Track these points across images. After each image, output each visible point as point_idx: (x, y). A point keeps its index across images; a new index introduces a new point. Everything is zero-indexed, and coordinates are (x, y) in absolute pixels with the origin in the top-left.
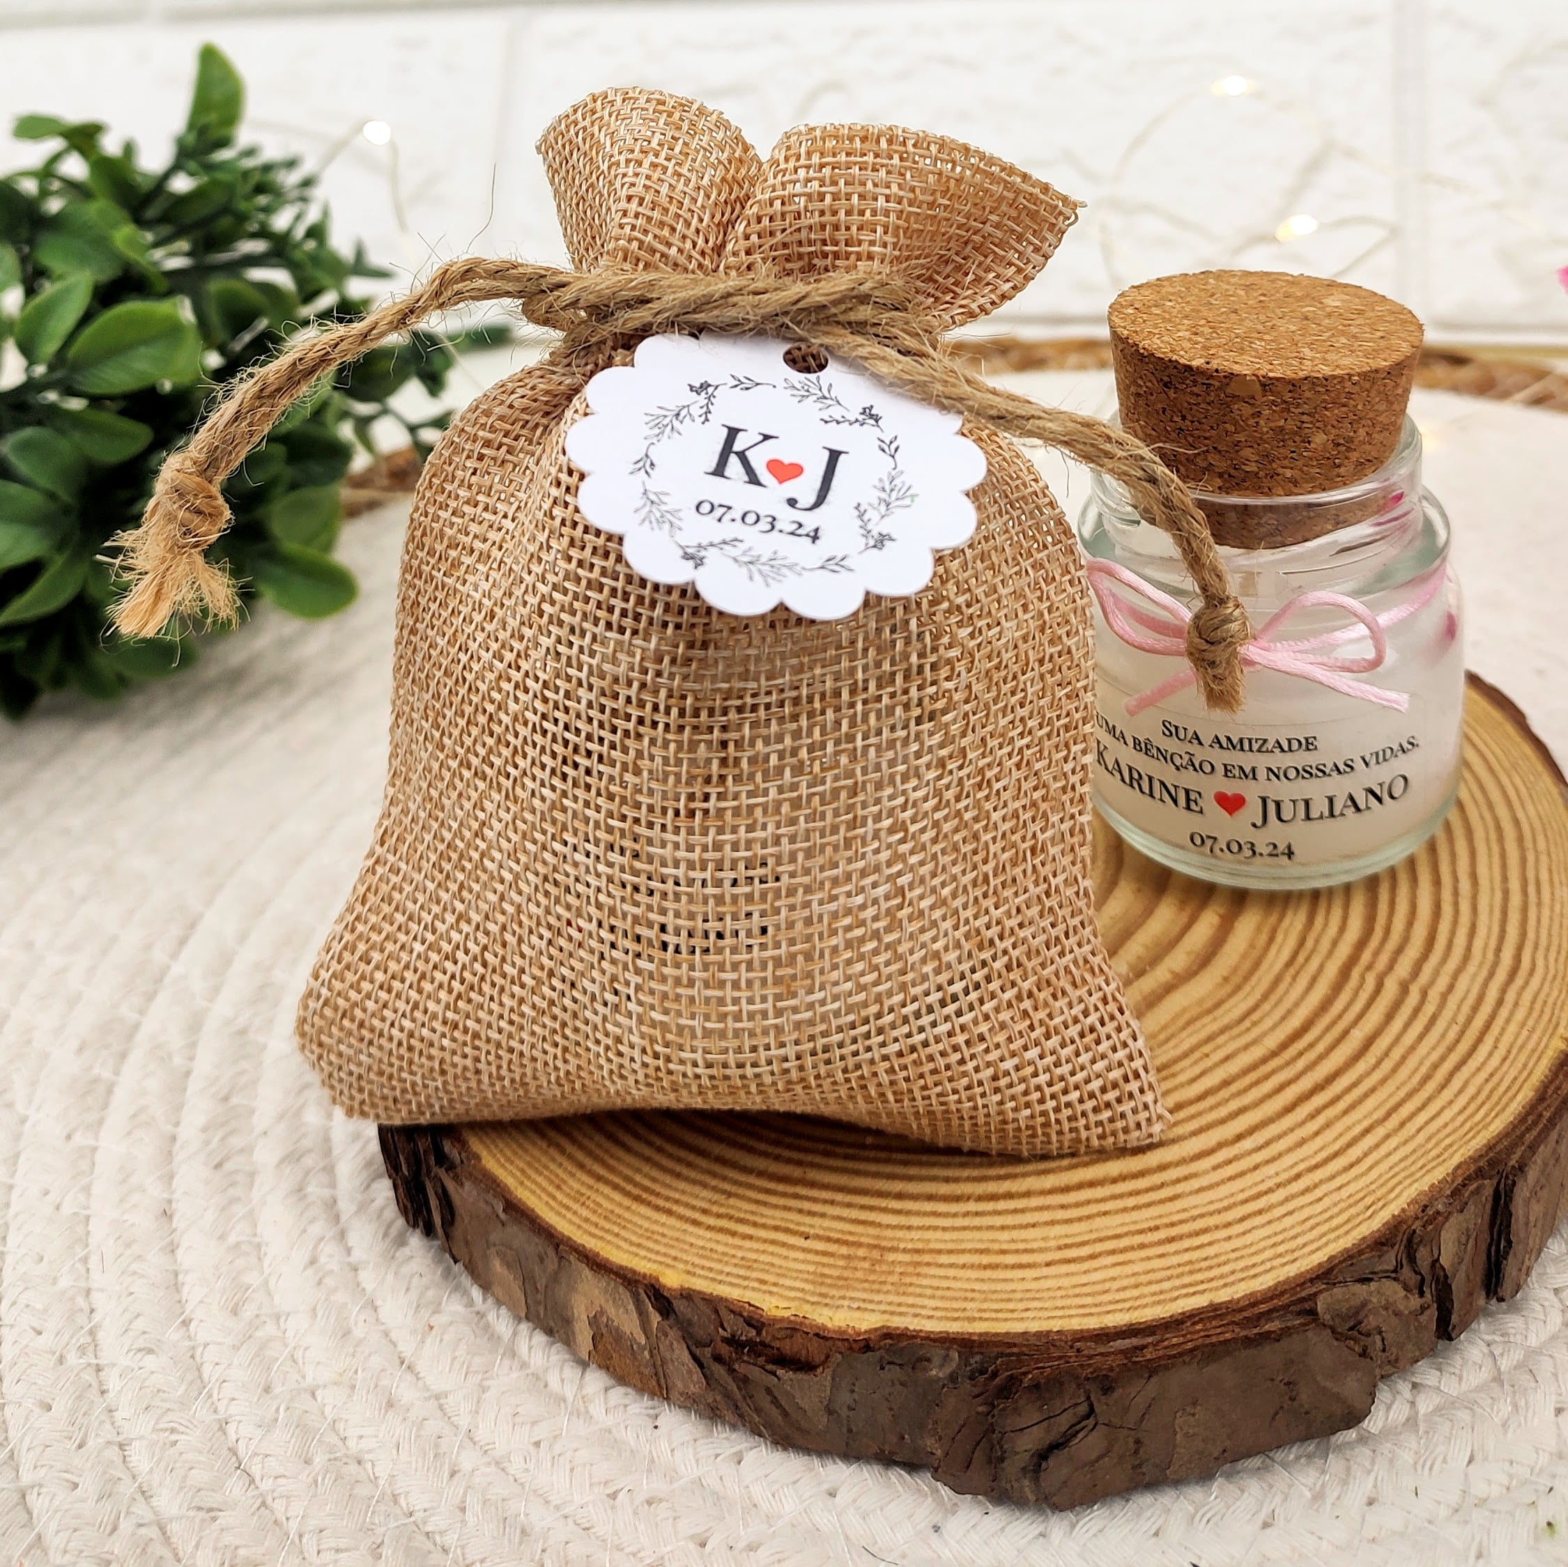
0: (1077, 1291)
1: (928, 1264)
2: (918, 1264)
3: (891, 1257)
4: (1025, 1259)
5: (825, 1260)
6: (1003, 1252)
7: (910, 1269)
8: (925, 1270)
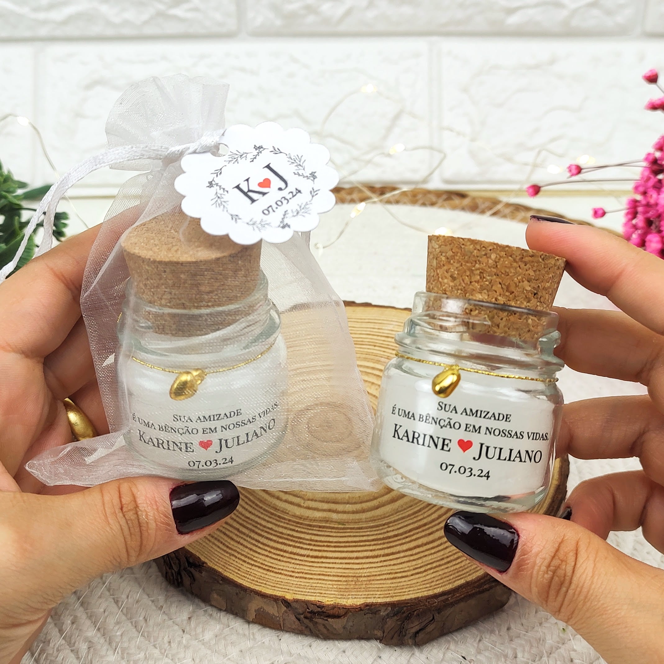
0: (423, 583)
1: (373, 580)
2: (370, 580)
3: (361, 579)
4: (404, 574)
5: (339, 583)
6: (396, 573)
7: (368, 583)
8: (373, 582)
